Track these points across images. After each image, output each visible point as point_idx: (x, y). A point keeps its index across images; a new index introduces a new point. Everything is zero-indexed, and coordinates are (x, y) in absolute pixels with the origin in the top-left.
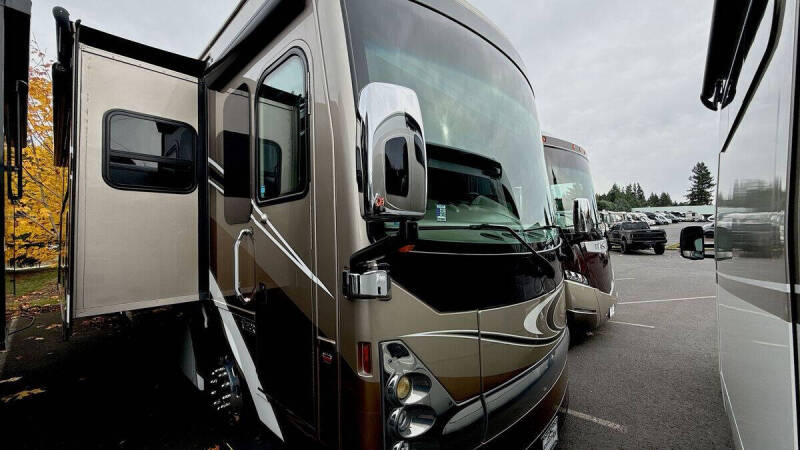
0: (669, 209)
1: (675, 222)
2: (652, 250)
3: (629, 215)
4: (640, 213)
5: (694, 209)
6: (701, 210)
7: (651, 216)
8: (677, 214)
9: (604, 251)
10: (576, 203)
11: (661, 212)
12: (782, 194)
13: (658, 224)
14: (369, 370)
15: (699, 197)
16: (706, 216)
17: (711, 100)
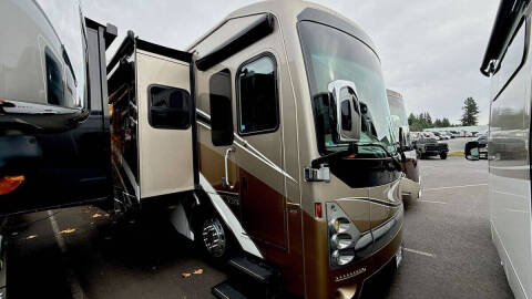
0: (449, 129)
1: (453, 137)
2: (439, 157)
3: (422, 133)
4: (429, 132)
5: (466, 128)
6: (470, 129)
7: (437, 134)
8: (454, 132)
9: (415, 158)
10: (401, 129)
11: (443, 131)
12: (527, 117)
13: (441, 139)
14: (320, 216)
15: (469, 120)
16: (474, 133)
17: (487, 71)
